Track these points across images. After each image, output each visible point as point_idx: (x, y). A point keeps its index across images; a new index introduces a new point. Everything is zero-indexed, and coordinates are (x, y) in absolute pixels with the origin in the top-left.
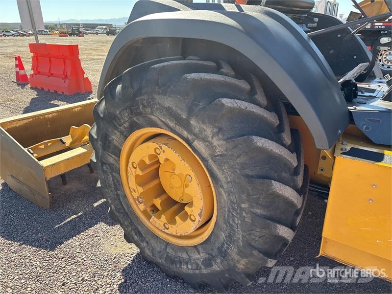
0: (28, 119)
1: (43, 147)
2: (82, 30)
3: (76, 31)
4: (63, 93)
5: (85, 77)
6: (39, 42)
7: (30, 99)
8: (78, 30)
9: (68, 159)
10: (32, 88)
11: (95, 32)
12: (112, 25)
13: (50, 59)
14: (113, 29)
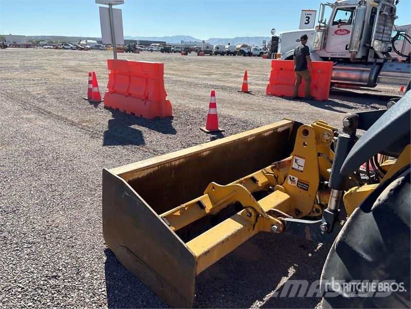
0: (153, 167)
1: (178, 213)
2: (138, 47)
3: (132, 47)
4: (141, 116)
5: (166, 99)
6: (118, 59)
7: (107, 120)
8: (134, 46)
9: (223, 242)
10: (106, 108)
11: (149, 49)
12: (165, 42)
13: (130, 77)
14: (167, 46)
